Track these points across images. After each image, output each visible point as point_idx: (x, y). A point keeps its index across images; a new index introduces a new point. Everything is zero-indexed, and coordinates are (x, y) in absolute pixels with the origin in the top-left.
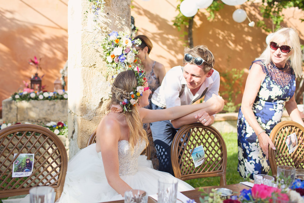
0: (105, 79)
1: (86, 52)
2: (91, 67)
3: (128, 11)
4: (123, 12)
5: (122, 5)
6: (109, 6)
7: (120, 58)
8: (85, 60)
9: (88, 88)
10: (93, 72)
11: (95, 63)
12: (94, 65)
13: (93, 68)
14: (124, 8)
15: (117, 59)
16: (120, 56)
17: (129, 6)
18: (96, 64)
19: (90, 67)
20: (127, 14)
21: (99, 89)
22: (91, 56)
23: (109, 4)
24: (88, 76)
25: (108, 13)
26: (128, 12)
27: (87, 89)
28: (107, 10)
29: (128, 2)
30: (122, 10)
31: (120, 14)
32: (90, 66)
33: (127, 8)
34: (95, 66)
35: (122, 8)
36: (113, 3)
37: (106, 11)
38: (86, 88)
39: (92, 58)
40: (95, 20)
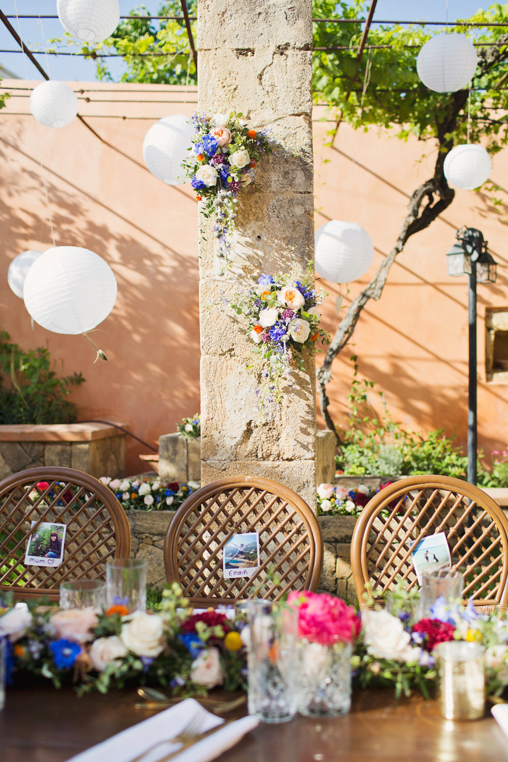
0: (254, 380)
1: (213, 323)
2: (224, 354)
3: (306, 226)
4: (294, 230)
5: (291, 215)
6: (262, 220)
7: (272, 332)
8: (210, 340)
9: (218, 399)
10: (227, 366)
11: (233, 345)
12: (231, 350)
13: (229, 356)
14: (296, 220)
15: (266, 335)
16: (273, 327)
17: (309, 214)
18: (233, 347)
19: (221, 355)
20: (303, 234)
21: (243, 403)
22: (222, 331)
23: (260, 216)
24: (218, 374)
25: (259, 237)
26: (306, 229)
27: (216, 403)
28: (256, 229)
29: (307, 207)
30: (291, 225)
31: (288, 234)
32: (221, 352)
33: (304, 220)
34: (232, 353)
35: (290, 222)
36: (270, 213)
37: (254, 232)
38: (213, 401)
39: (224, 335)
40: (219, 254)
